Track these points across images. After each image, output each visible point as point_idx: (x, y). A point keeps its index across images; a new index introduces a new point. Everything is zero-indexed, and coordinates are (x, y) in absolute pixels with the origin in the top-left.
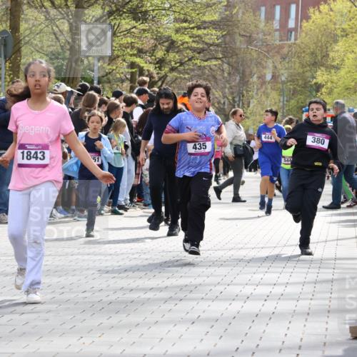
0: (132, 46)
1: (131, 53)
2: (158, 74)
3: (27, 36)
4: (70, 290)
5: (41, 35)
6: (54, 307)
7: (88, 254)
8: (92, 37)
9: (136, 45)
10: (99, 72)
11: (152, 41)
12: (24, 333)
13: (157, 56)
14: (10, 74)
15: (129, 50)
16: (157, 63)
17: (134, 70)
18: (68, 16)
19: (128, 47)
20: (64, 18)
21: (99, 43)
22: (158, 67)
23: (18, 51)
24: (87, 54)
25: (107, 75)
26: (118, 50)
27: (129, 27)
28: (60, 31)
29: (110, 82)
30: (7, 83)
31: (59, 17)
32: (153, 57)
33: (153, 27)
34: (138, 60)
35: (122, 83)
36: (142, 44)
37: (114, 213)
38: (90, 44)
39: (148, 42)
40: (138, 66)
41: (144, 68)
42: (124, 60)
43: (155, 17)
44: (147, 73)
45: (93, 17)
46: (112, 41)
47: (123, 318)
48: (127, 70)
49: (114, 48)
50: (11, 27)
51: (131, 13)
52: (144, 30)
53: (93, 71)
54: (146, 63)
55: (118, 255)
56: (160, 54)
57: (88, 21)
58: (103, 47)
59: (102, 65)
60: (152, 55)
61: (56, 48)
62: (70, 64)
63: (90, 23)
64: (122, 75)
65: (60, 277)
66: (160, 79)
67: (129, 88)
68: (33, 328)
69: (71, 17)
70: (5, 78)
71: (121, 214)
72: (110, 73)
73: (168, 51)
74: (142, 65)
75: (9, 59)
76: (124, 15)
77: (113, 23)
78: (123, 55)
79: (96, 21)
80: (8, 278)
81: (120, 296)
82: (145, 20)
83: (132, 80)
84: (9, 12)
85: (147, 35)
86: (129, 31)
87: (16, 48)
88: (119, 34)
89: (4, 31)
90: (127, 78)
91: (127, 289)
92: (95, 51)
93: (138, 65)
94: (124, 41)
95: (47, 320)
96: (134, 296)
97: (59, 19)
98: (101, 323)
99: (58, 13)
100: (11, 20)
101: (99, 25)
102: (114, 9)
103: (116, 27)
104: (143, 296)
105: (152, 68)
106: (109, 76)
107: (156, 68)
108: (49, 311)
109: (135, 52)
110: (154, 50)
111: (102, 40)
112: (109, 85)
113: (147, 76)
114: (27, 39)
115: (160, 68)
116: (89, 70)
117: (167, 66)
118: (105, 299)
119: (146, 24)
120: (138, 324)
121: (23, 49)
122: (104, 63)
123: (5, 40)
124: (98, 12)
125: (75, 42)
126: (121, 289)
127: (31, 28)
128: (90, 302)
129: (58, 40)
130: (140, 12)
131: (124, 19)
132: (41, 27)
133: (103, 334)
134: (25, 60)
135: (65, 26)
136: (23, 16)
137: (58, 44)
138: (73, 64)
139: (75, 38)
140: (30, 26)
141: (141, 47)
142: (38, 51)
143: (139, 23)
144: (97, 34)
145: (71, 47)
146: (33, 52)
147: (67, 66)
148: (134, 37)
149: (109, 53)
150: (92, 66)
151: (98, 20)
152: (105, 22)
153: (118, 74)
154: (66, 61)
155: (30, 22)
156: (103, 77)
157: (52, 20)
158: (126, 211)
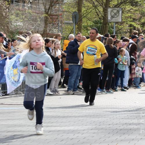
0: (130, 17)
1: (130, 20)
2: (142, 29)
4: (103, 124)
5: (91, 13)
6: (96, 131)
7: (111, 108)
8: (113, 14)
9: (132, 17)
10: (116, 29)
11: (140, 15)
12: (84, 142)
13: (142, 22)
14: (78, 30)
15: (129, 19)
16: (142, 24)
17: (131, 28)
18: (103, 5)
19: (129, 18)
20: (101, 6)
21: (116, 16)
23: (81, 20)
24: (111, 21)
25: (119, 30)
26: (125, 19)
27: (129, 9)
29: (120, 33)
32: (140, 22)
33: (140, 9)
34: (133, 23)
35: (126, 33)
36: (135, 16)
37: (122, 90)
38: (112, 17)
39: (138, 15)
40: (133, 26)
41: (136, 27)
42: (127, 24)
43: (141, 4)
44: (137, 29)
45: (114, 5)
46: (122, 15)
47: (127, 136)
48: (128, 28)
49: (122, 18)
50: (78, 10)
51: (130, 3)
52: (136, 10)
53: (113, 29)
54: (137, 25)
56: (143, 20)
57: (111, 6)
58: (118, 18)
59: (117, 26)
60: (139, 21)
61: (97, 19)
62: (103, 25)
63: (112, 8)
64: (126, 30)
65: (99, 118)
66: (143, 31)
67: (129, 36)
68: (87, 140)
69: (104, 5)
70: (75, 32)
71: (126, 91)
72: (121, 29)
74: (135, 25)
75: (77, 24)
76: (127, 4)
77: (122, 7)
78: (127, 21)
79: (115, 7)
80: (77, 118)
81: (125, 127)
82: (136, 6)
83: (130, 32)
84: (77, 3)
85: (137, 12)
86: (129, 11)
88: (125, 12)
89: (75, 12)
90: (128, 32)
92: (114, 20)
94: (127, 15)
95: (93, 137)
97: (99, 6)
98: (117, 139)
99: (98, 4)
100: (78, 7)
101: (116, 9)
102: (123, 1)
104: (135, 127)
105: (139, 27)
106: (120, 30)
107: (141, 27)
108: (94, 133)
109: (132, 20)
110: (141, 19)
111: (117, 15)
112: (120, 34)
113: (137, 30)
114: (85, 15)
115: (143, 27)
116: (111, 28)
118: (118, 128)
119: (137, 8)
120: (133, 139)
121: (83, 19)
123: (75, 16)
124: (116, 3)
125: (105, 16)
126: (125, 124)
127: (87, 10)
128: (112, 129)
129: (98, 15)
130: (134, 2)
131: (127, 5)
132: (91, 10)
133: (118, 143)
134: (84, 24)
135: (101, 9)
136: (83, 5)
137: (98, 17)
138: (105, 26)
139: (106, 14)
140: (86, 9)
141: (134, 18)
142: (89, 20)
143: (134, 7)
144: (115, 12)
145: (103, 18)
146: (87, 21)
147: (102, 26)
148: (131, 13)
149: (120, 20)
150: (113, 26)
151: (116, 6)
152: (119, 7)
153: (124, 30)
154: (102, 24)
155: (86, 8)
156: (118, 31)
157: (96, 7)
158: (128, 89)
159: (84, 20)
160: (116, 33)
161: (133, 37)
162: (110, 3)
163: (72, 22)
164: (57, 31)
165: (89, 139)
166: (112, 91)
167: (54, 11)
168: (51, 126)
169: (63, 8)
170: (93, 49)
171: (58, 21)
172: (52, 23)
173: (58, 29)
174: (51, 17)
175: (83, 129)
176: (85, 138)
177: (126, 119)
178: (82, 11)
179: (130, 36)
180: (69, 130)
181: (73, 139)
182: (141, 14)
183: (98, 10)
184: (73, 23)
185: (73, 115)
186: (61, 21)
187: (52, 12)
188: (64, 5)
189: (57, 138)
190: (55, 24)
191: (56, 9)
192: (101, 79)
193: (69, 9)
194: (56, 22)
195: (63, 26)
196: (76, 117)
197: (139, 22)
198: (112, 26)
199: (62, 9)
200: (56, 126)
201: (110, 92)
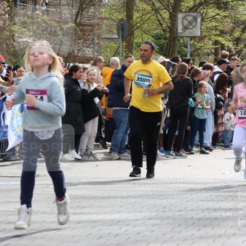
0: (216, 28)
1: (215, 33)
2: (235, 49)
3: (139, 22)
4: (170, 209)
5: (149, 21)
6: (158, 222)
7: (183, 183)
8: (186, 23)
9: (219, 28)
10: (191, 49)
11: (231, 25)
12: (136, 241)
13: (235, 36)
14: (126, 51)
15: (213, 32)
16: (235, 41)
17: (217, 47)
18: (169, 7)
19: (213, 29)
20: (165, 9)
21: (191, 27)
22: (236, 44)
23: (132, 34)
24: (183, 35)
25: (197, 51)
26: (206, 31)
27: (214, 14)
28: (163, 18)
29: (199, 56)
30: (123, 58)
31: (162, 8)
32: (232, 37)
33: (232, 14)
34: (220, 39)
35: (208, 56)
36: (224, 27)
37: (202, 152)
38: (185, 28)
39: (228, 25)
41: (226, 45)
42: (210, 39)
43: (233, 6)
44: (227, 49)
45: (187, 7)
46: (201, 25)
47: (209, 231)
48: (212, 46)
49: (202, 30)
50: (127, 16)
51: (216, 4)
52: (225, 17)
53: (187, 48)
54: (226, 41)
55: (205, 184)
56: (237, 34)
57: (184, 10)
58: (195, 29)
59: (193, 43)
61: (159, 31)
62: (169, 42)
63: (185, 12)
64: (208, 50)
65: (162, 199)
66: (237, 53)
67: (213, 60)
68: (143, 237)
69: (170, 8)
70: (123, 54)
71: (208, 153)
72: (199, 49)
73: (243, 32)
74: (223, 42)
75: (126, 39)
76: (210, 5)
77: (202, 12)
78: (209, 36)
79: (189, 10)
80: (124, 200)
81: (207, 214)
82: (226, 9)
83: (216, 54)
84: (125, 5)
85: (227, 20)
86: (214, 17)
87: (131, 32)
88: (206, 20)
89: (122, 20)
90: (212, 53)
91: (211, 209)
92: (188, 33)
93: (220, 43)
94: (210, 25)
95: (153, 231)
96: (217, 214)
97: (162, 10)
98: (193, 234)
99: (161, 5)
100: (127, 11)
101: (191, 14)
102: (203, 1)
103: (204, 15)
104: (224, 214)
105: (230, 45)
106: (198, 51)
107: (234, 44)
108: (155, 225)
109: (219, 33)
110: (233, 31)
111: (194, 24)
112: (199, 58)
114: (138, 24)
115: (237, 44)
116: (184, 46)
117: (242, 43)
118: (196, 216)
119: (227, 12)
120: (221, 236)
121: (135, 32)
122: (195, 42)
123: (123, 26)
124: (191, 4)
125: (173, 26)
126: (207, 209)
127: (142, 17)
128: (185, 219)
129: (161, 25)
130: (223, 3)
131: (210, 8)
132: (148, 16)
133: (194, 242)
134: (137, 40)
135: (166, 15)
136: (135, 8)
137: (161, 28)
138: (172, 43)
139: (174, 23)
140: (141, 15)
141: (222, 29)
142: (146, 34)
143: (221, 11)
144: (190, 20)
145: (170, 30)
146: (142, 34)
147: (167, 44)
148: (217, 22)
149: (199, 34)
150: (186, 44)
151: (191, 10)
152: (196, 11)
153: (205, 50)
154: (167, 41)
155: (141, 12)
156: (194, 52)
157: (157, 11)
158: (211, 151)
159: (137, 33)
160: (191, 56)
161: (220, 63)
162: (182, 4)
163: (117, 37)
164: (92, 51)
165: (145, 235)
166: (184, 154)
167: (86, 19)
168: (81, 213)
169: (102, 13)
170: (145, 78)
171: (93, 35)
172: (82, 37)
173: (93, 48)
174: (81, 27)
175: (135, 218)
176: (139, 233)
177: (208, 201)
178: (135, 17)
179: (215, 60)
180: (111, 220)
181: (118, 235)
182: (233, 23)
183: (161, 16)
184: (119, 38)
185: (119, 194)
186: (99, 34)
187: (83, 19)
188: (103, 8)
189: (91, 234)
190: (88, 40)
191: (89, 14)
192: (167, 133)
193: (112, 14)
194: (89, 37)
195: (101, 43)
196: (124, 198)
197: (230, 36)
198: (184, 43)
199: (99, 14)
200: (89, 214)
201: (181, 155)
